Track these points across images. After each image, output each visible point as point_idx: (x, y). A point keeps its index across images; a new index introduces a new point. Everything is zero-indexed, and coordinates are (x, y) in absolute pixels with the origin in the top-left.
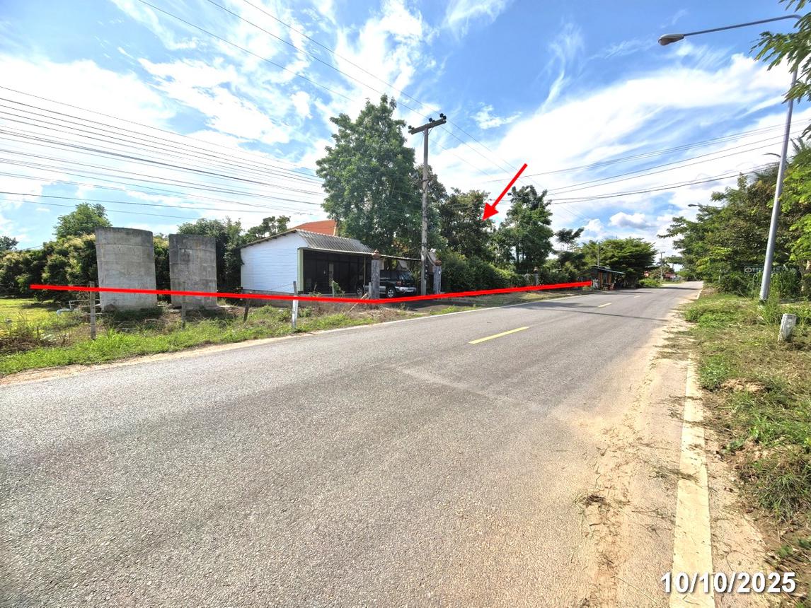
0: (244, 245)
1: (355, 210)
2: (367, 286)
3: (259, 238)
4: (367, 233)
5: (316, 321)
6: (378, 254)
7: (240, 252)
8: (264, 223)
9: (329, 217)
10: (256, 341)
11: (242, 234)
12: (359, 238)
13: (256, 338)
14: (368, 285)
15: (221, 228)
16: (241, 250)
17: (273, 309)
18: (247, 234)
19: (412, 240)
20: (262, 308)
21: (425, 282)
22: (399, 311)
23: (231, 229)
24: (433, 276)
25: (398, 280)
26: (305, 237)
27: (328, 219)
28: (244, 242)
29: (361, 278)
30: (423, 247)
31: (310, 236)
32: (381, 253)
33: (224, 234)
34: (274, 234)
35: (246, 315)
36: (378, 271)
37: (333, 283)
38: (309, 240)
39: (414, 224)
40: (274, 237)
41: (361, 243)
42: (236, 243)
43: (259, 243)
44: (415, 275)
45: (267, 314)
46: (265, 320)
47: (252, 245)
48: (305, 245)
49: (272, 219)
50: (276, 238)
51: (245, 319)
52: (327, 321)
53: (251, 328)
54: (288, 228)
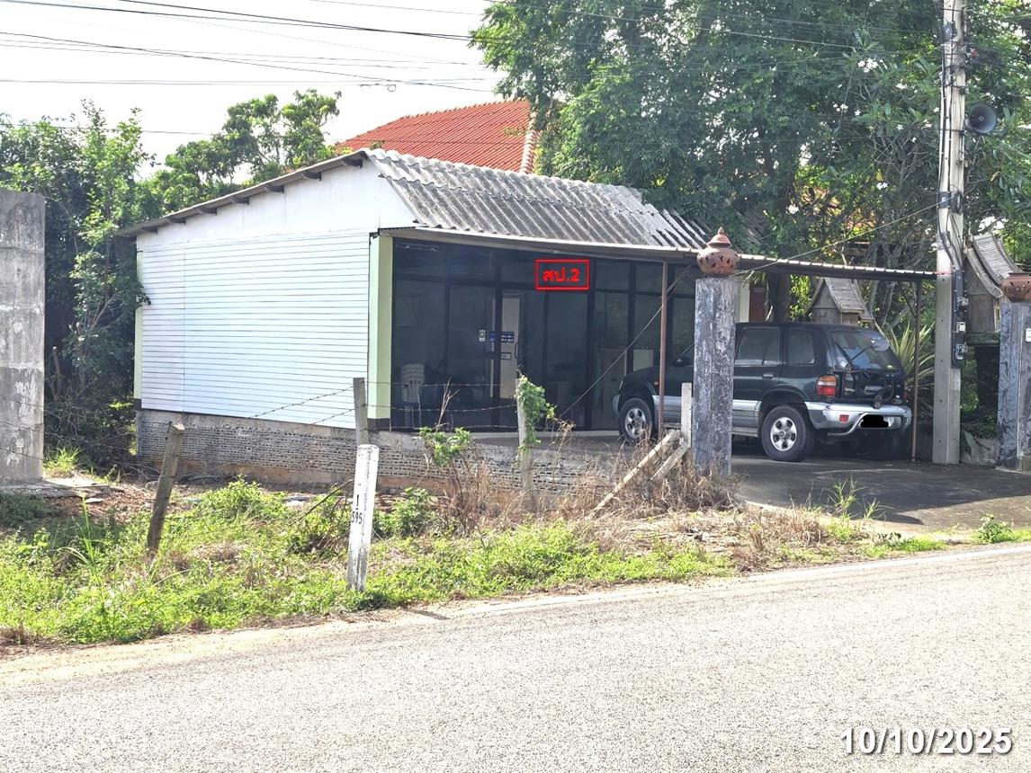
0: (148, 223)
1: (621, 53)
2: (669, 400)
3: (210, 190)
4: (673, 153)
5: (448, 558)
6: (729, 253)
7: (133, 252)
8: (230, 126)
9: (504, 89)
10: (202, 637)
11: (145, 174)
12: (636, 179)
13: (199, 627)
14: (677, 392)
15: (65, 152)
16: (141, 244)
17: (266, 497)
18: (164, 176)
19: (891, 178)
20: (221, 494)
21: (956, 381)
22: (826, 521)
23: (101, 156)
24: (995, 351)
25: (822, 370)
26: (403, 182)
27: (500, 98)
28: (151, 205)
29: (642, 360)
30: (944, 214)
31: (425, 178)
32: (737, 245)
33: (73, 175)
34: (273, 170)
35: (157, 522)
36: (726, 328)
37: (520, 388)
38: (421, 195)
39: (900, 102)
40: (273, 184)
41: (646, 199)
42: (119, 213)
43: (213, 210)
44: (902, 347)
45: (244, 520)
46: (237, 545)
47: (182, 220)
48: (401, 216)
49: (265, 109)
50: (279, 189)
51: (154, 540)
52: (495, 558)
53: (180, 580)
54: (328, 142)
